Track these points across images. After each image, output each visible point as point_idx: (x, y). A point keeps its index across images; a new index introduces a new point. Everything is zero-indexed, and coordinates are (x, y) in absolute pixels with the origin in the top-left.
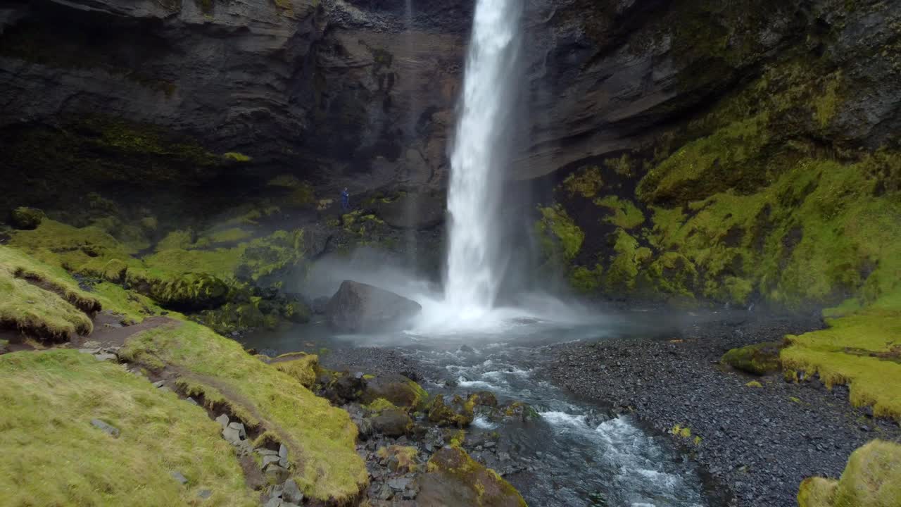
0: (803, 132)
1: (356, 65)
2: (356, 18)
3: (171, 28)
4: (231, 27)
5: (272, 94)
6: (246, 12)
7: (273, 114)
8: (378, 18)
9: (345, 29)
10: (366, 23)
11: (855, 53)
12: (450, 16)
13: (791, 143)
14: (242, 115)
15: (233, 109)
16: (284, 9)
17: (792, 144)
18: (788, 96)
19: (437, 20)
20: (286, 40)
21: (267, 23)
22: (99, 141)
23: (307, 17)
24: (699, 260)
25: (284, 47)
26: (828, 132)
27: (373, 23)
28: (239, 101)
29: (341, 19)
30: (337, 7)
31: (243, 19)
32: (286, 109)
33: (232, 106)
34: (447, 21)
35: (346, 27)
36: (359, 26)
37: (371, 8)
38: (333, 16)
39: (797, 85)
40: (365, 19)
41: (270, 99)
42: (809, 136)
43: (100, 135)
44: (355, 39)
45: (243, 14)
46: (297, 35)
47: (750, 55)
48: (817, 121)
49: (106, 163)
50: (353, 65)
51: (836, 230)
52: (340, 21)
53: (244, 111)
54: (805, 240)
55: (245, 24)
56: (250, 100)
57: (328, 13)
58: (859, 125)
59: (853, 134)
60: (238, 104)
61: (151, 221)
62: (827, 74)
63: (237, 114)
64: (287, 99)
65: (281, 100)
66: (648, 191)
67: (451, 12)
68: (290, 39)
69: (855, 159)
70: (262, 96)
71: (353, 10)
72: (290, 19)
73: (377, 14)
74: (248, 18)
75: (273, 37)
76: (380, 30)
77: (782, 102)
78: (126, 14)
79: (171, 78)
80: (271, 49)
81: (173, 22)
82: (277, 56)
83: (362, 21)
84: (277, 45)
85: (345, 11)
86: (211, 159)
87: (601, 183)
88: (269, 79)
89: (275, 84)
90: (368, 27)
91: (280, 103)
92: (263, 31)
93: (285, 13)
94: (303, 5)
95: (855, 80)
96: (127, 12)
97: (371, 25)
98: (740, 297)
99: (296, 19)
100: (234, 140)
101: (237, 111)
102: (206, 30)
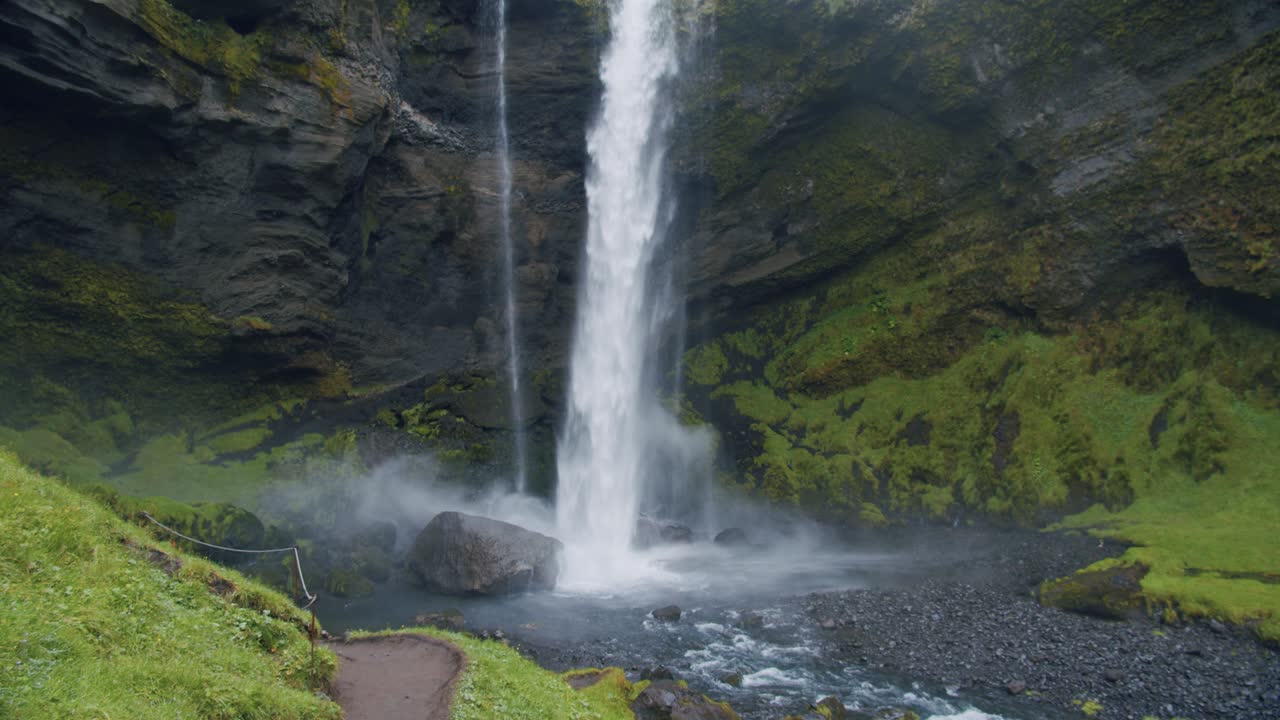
0: (992, 300)
1: (420, 195)
2: (425, 129)
3: (181, 125)
4: (265, 128)
5: (309, 229)
6: (289, 107)
7: (308, 261)
8: (452, 132)
9: (409, 144)
10: (437, 138)
11: (1070, 204)
12: (542, 136)
13: (975, 313)
14: (265, 261)
15: (253, 251)
16: (342, 107)
17: (977, 314)
18: (972, 255)
19: (525, 141)
20: (339, 150)
21: (318, 126)
22: (55, 295)
23: (370, 121)
24: (877, 462)
25: (337, 162)
26: (1034, 299)
27: (445, 138)
28: (263, 239)
29: (405, 130)
30: (403, 113)
31: (284, 118)
32: (326, 254)
33: (253, 245)
34: (539, 143)
35: (410, 140)
36: (429, 140)
37: (443, 118)
38: (398, 125)
39: (983, 242)
40: (436, 133)
41: (305, 238)
42: (1001, 305)
43: (56, 286)
44: (419, 160)
45: (286, 111)
46: (354, 145)
47: (924, 204)
48: (1012, 285)
49: (60, 330)
50: (415, 195)
51: (1058, 417)
52: (405, 133)
53: (270, 254)
54: (1024, 433)
55: (286, 125)
56: (278, 238)
57: (394, 119)
58: (1071, 289)
59: (1065, 301)
60: (262, 244)
61: (123, 420)
62: (1025, 229)
63: (258, 259)
64: (328, 239)
65: (320, 240)
66: (787, 375)
67: (545, 131)
68: (345, 151)
69: (1065, 332)
70: (296, 234)
71: (421, 119)
72: (348, 121)
73: (450, 128)
74: (290, 116)
75: (322, 146)
76: (453, 149)
77: (964, 264)
78: (122, 100)
79: (171, 200)
80: (319, 164)
81: (186, 116)
82: (324, 174)
83: (431, 134)
84: (325, 158)
85: (412, 119)
86: (216, 325)
87: (726, 367)
88: (307, 207)
89: (316, 217)
90: (438, 144)
91: (319, 244)
92: (310, 137)
93: (341, 113)
94: (368, 103)
95: (1067, 236)
96: (123, 96)
97: (441, 141)
98: (939, 510)
99: (356, 122)
100: (251, 297)
101: (258, 255)
102: (230, 129)
